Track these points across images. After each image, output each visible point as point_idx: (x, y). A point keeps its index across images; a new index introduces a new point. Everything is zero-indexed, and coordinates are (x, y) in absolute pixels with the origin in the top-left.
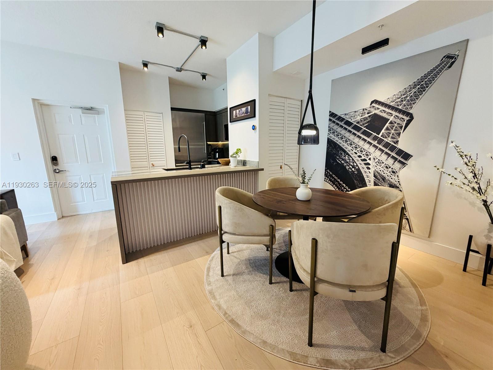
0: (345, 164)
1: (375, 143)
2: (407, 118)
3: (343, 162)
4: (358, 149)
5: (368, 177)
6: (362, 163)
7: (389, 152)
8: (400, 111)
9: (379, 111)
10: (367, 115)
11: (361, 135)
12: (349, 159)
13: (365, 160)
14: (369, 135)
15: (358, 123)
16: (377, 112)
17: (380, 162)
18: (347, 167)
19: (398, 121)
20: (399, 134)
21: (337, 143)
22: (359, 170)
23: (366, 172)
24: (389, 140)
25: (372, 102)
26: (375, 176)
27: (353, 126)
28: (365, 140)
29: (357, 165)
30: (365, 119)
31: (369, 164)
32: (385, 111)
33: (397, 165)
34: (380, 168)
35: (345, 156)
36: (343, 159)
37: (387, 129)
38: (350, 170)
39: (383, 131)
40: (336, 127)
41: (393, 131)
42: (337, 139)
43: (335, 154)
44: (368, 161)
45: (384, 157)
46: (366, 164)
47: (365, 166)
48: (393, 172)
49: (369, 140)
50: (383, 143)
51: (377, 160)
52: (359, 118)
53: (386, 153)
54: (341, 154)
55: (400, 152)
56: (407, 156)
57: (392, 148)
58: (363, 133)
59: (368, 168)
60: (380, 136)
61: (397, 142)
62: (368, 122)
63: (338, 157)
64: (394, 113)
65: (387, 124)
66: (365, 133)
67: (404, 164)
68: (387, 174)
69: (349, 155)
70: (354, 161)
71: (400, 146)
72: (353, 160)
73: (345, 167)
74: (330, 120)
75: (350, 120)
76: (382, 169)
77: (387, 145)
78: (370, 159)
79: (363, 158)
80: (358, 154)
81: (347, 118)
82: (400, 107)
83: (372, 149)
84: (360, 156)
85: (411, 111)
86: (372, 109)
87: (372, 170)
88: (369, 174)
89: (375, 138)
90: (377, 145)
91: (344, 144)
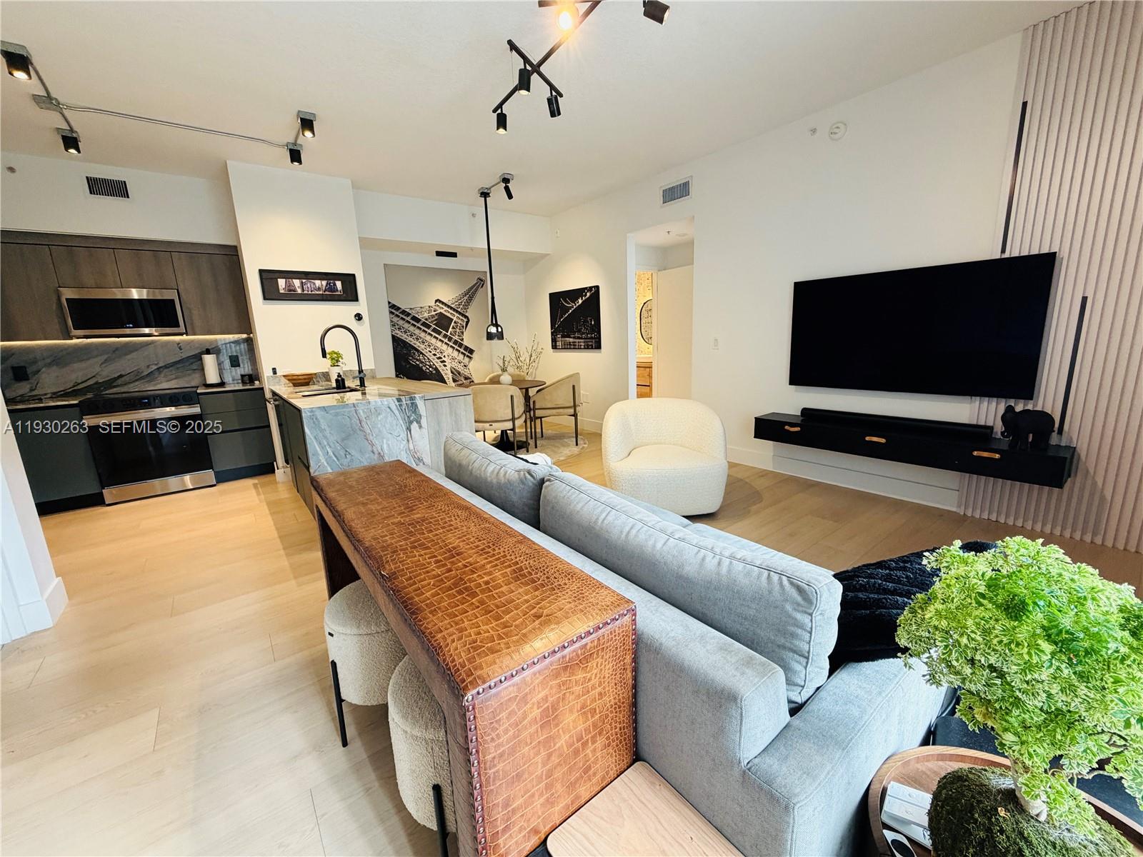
0: (421, 365)
1: (446, 340)
2: (466, 320)
3: (418, 363)
4: (432, 347)
5: (446, 374)
6: (438, 361)
7: (459, 349)
8: (460, 313)
9: (444, 310)
10: (434, 313)
11: (432, 333)
12: (424, 359)
13: (440, 358)
14: (439, 333)
15: (426, 319)
16: (442, 311)
17: (453, 359)
18: (424, 368)
19: (460, 321)
20: (463, 333)
21: (407, 340)
22: (436, 369)
23: (443, 370)
24: (456, 338)
25: (436, 301)
26: (452, 372)
27: (421, 322)
28: (437, 338)
29: (434, 364)
30: (433, 316)
31: (444, 361)
32: (449, 312)
33: (467, 359)
34: (455, 365)
35: (419, 356)
36: (417, 360)
37: (453, 328)
38: (428, 371)
39: (450, 330)
40: (401, 322)
41: (458, 330)
42: (405, 336)
43: (407, 354)
44: (444, 359)
45: (456, 353)
46: (442, 362)
47: (442, 364)
48: (465, 366)
49: (440, 337)
50: (453, 341)
51: (450, 357)
52: (426, 315)
53: (457, 350)
54: (414, 354)
55: (466, 348)
56: (471, 351)
57: (461, 345)
58: (433, 331)
59: (445, 366)
60: (448, 334)
61: (462, 340)
62: (436, 320)
63: (411, 358)
64: (457, 315)
65: (453, 324)
66: (434, 330)
67: (470, 358)
68: (460, 368)
69: (423, 354)
70: (430, 361)
71: (465, 343)
72: (428, 359)
73: (421, 369)
74: (391, 313)
75: (417, 316)
76: (456, 365)
77: (456, 342)
78: (444, 356)
79: (438, 356)
80: (433, 353)
81: (413, 313)
82: (459, 310)
83: (445, 347)
84: (435, 355)
85: (467, 314)
86: (437, 308)
87: (448, 367)
88: (447, 372)
89: (445, 336)
90: (448, 342)
91: (415, 342)
